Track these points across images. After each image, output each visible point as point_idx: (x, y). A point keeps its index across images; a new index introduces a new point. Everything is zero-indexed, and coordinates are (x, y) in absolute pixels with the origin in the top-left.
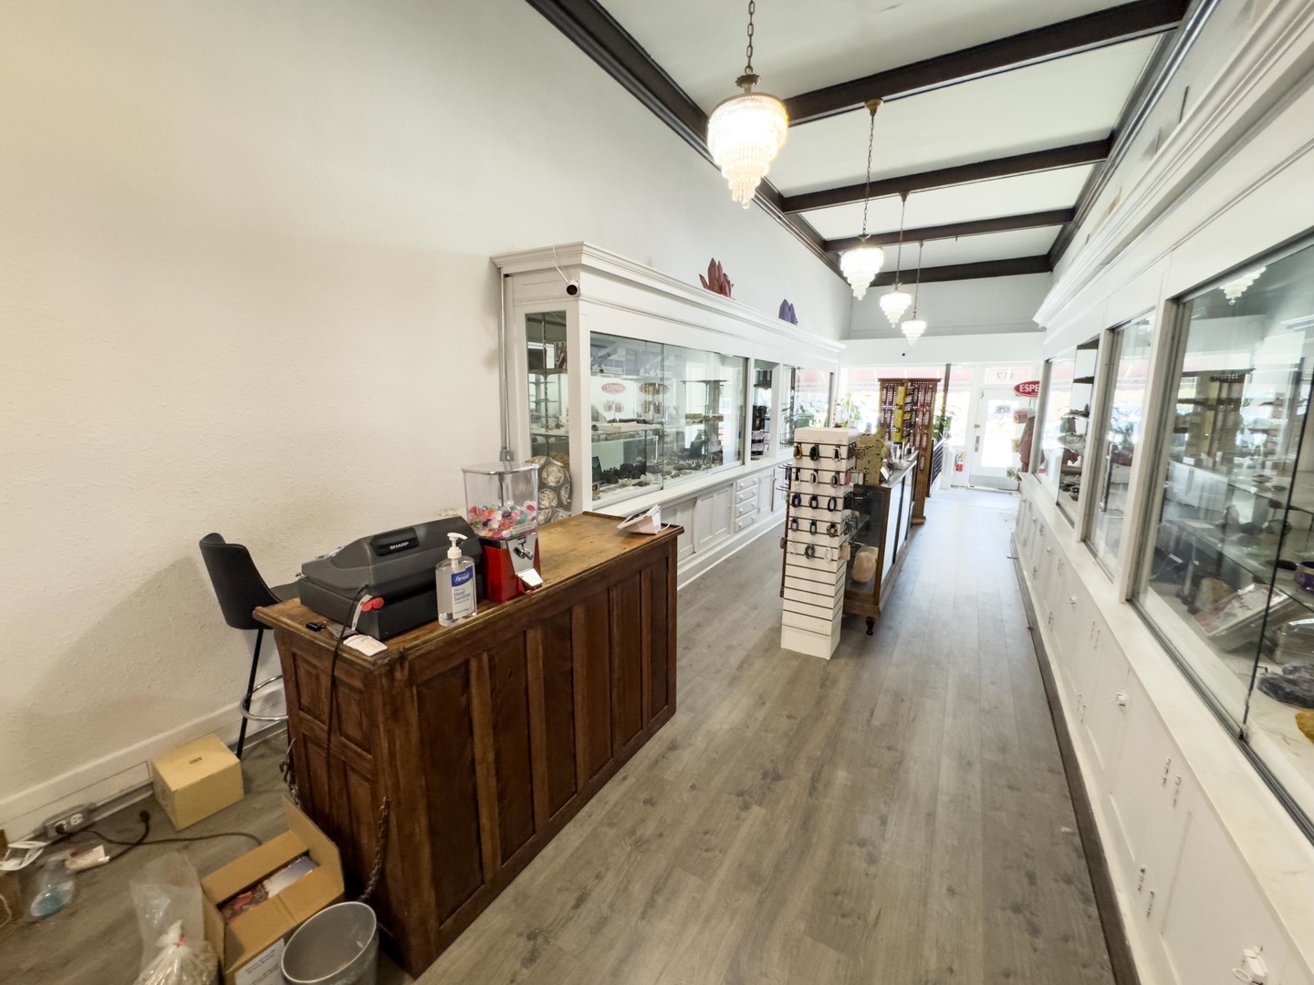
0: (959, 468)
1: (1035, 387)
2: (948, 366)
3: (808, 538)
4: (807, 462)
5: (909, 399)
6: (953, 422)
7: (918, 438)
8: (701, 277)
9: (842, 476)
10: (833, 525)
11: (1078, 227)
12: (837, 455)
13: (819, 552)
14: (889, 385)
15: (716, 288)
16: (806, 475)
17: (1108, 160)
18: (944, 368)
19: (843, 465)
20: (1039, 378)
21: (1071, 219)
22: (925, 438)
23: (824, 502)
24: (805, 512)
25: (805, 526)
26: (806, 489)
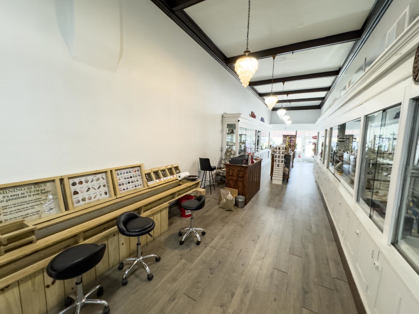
0: (299, 157)
1: (316, 137)
2: (296, 131)
3: (278, 163)
4: (278, 150)
5: (290, 139)
6: (298, 145)
7: (292, 148)
8: (250, 115)
9: (284, 152)
10: (282, 161)
11: (325, 101)
12: (283, 149)
13: (280, 166)
14: (285, 136)
15: (253, 117)
16: (278, 152)
17: (330, 92)
18: (295, 132)
19: (284, 151)
20: (317, 135)
21: (324, 99)
22: (293, 148)
23: (281, 157)
24: (277, 159)
25: (277, 161)
26: (278, 155)
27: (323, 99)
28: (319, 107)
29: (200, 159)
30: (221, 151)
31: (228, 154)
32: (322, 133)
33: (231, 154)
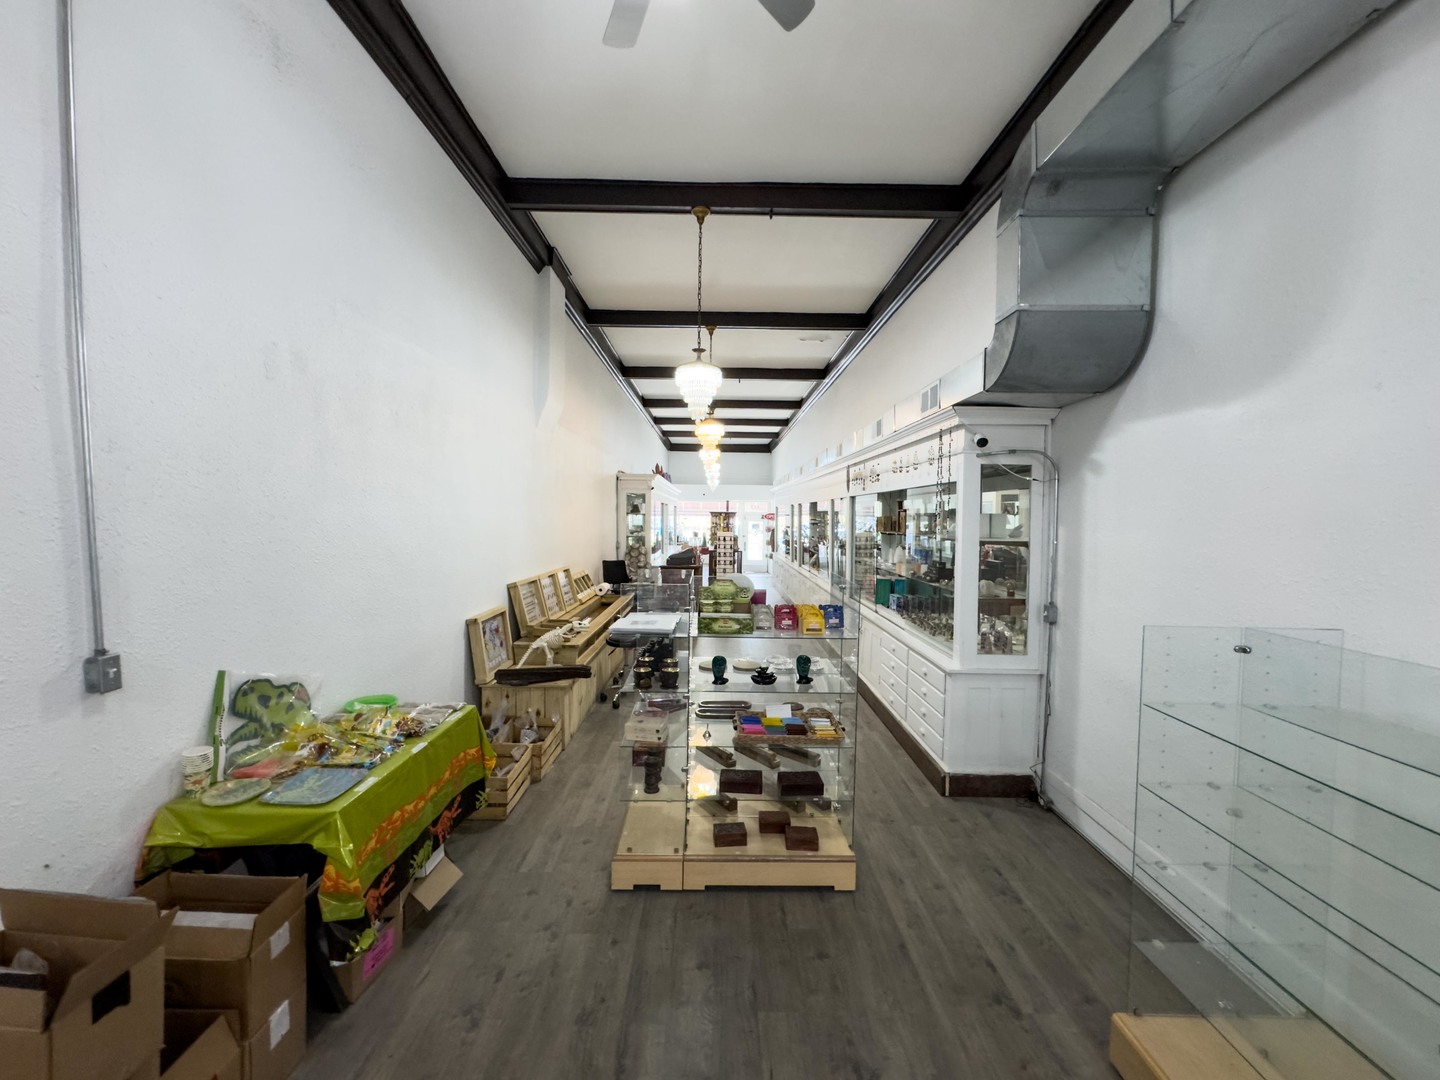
1: (771, 516)
4: (722, 542)
18: (726, 503)
20: (773, 512)
24: (722, 558)
25: (722, 562)
26: (722, 551)
27: (776, 435)
28: (767, 449)
29: (604, 562)
30: (617, 548)
31: (633, 554)
32: (785, 510)
33: (640, 553)
